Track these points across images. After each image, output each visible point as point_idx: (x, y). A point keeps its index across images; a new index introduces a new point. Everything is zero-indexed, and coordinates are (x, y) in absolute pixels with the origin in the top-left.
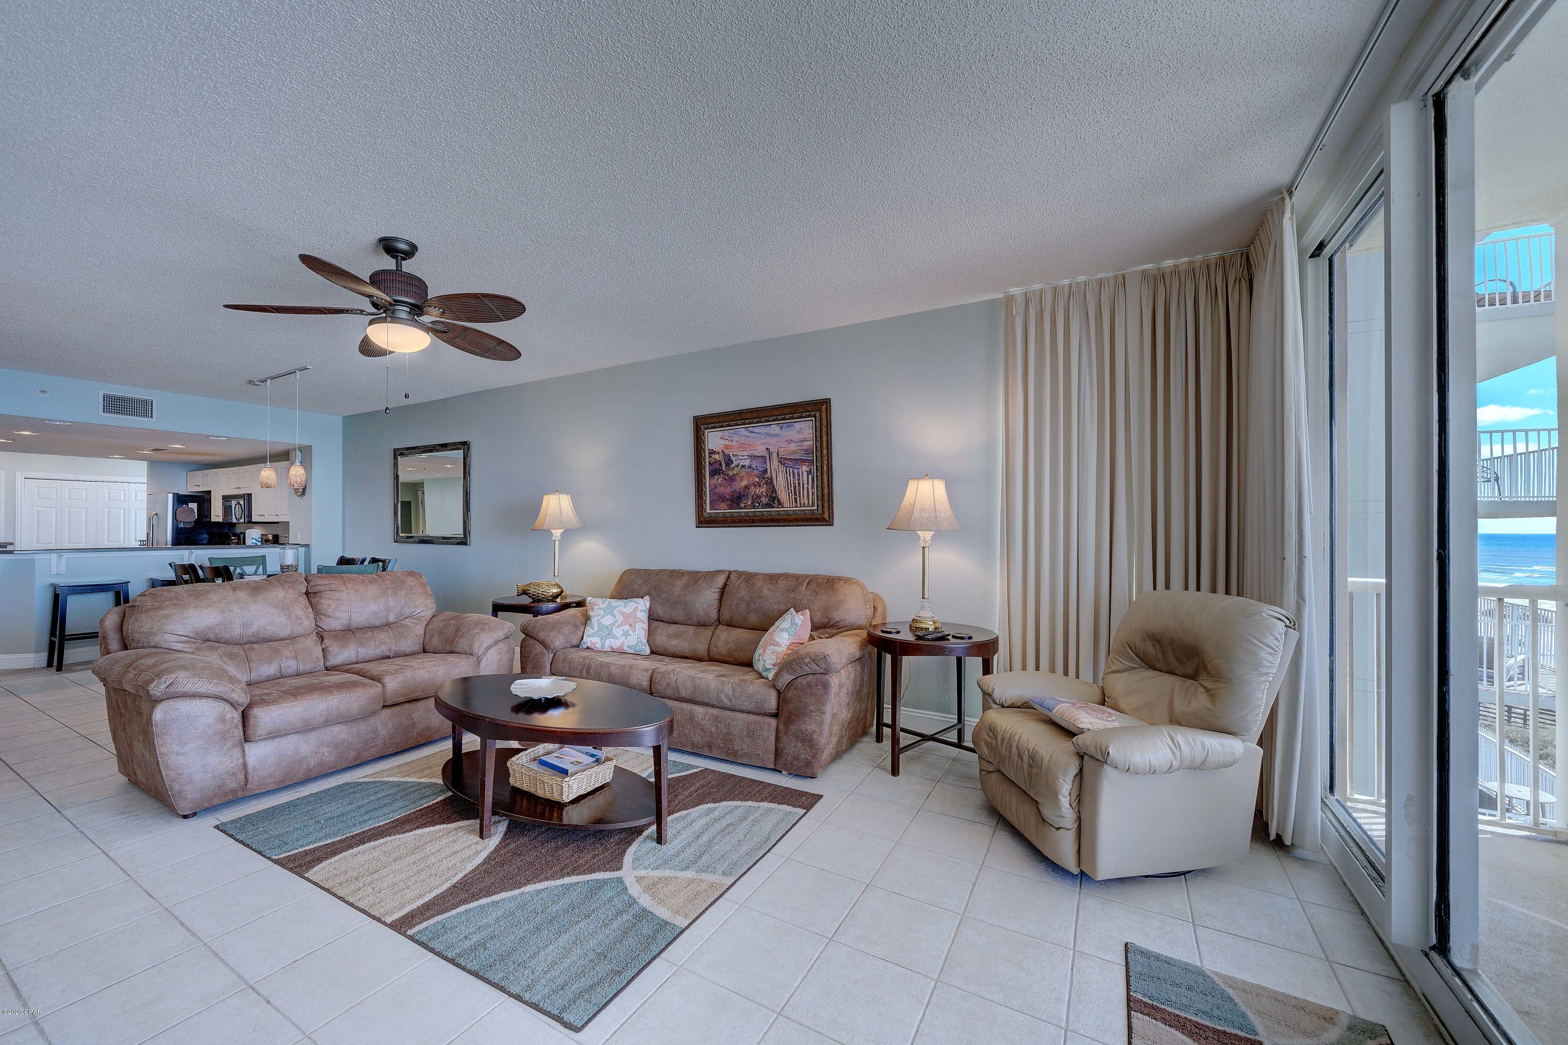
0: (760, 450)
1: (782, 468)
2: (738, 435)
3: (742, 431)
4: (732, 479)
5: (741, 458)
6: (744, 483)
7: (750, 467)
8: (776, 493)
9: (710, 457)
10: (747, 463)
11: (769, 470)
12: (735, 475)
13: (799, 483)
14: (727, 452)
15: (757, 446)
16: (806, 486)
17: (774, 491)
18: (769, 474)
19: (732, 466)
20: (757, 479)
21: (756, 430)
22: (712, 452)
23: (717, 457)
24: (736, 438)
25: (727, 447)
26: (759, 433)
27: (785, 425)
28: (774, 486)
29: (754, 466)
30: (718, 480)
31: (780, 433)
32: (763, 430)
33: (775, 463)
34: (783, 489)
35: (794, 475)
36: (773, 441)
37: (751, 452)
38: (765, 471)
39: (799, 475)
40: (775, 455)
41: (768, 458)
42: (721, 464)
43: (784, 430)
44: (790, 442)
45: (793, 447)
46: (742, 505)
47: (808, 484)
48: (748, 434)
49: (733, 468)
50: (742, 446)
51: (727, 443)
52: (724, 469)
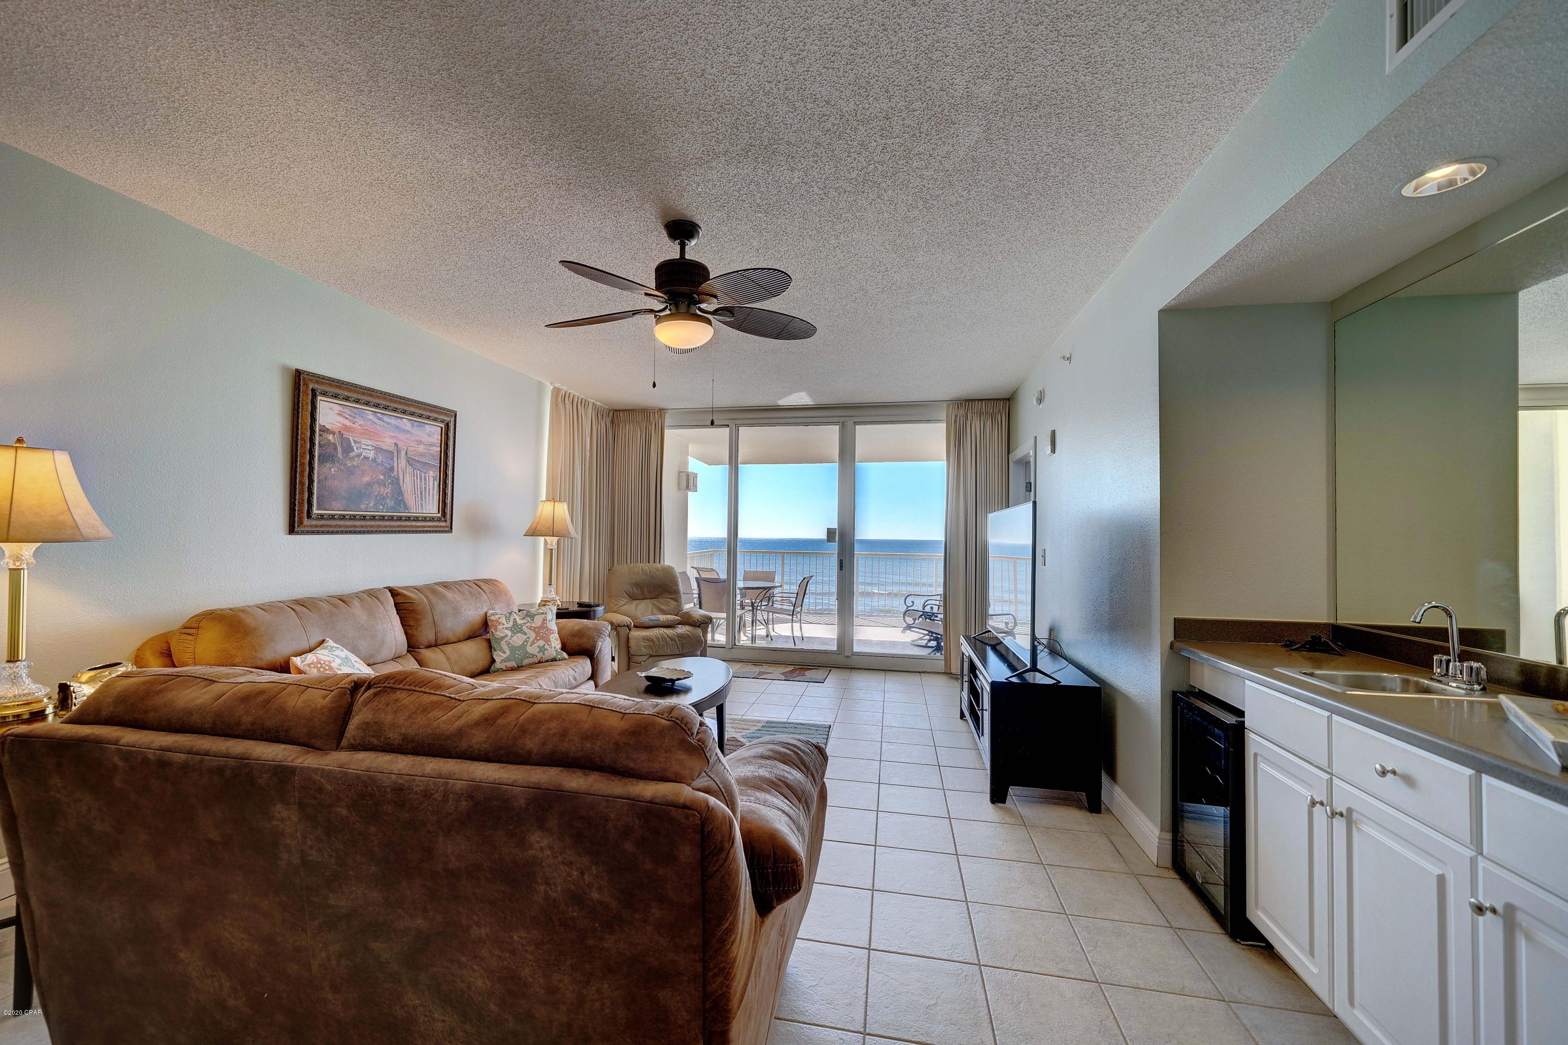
0: (387, 443)
1: (409, 469)
2: (363, 417)
3: (369, 412)
4: (351, 472)
5: (364, 447)
6: (367, 479)
7: (374, 460)
8: (402, 495)
9: (320, 435)
10: (371, 455)
11: (396, 468)
12: (354, 467)
13: (425, 488)
14: (346, 434)
15: (385, 437)
16: (431, 492)
17: (400, 493)
18: (395, 473)
19: (352, 454)
20: (382, 477)
21: (385, 418)
22: (324, 430)
23: (331, 437)
24: (360, 421)
25: (346, 428)
26: (388, 423)
27: (416, 424)
28: (400, 488)
29: (379, 461)
30: (330, 469)
31: (411, 430)
32: (393, 421)
33: (403, 462)
34: (409, 492)
35: (421, 479)
36: (402, 436)
37: (377, 443)
38: (392, 469)
39: (425, 479)
40: (403, 453)
41: (395, 454)
42: (336, 449)
43: (415, 428)
44: (420, 442)
45: (421, 448)
46: (363, 507)
47: (433, 490)
48: (376, 420)
49: (353, 457)
50: (367, 433)
51: (348, 423)
52: (340, 455)
